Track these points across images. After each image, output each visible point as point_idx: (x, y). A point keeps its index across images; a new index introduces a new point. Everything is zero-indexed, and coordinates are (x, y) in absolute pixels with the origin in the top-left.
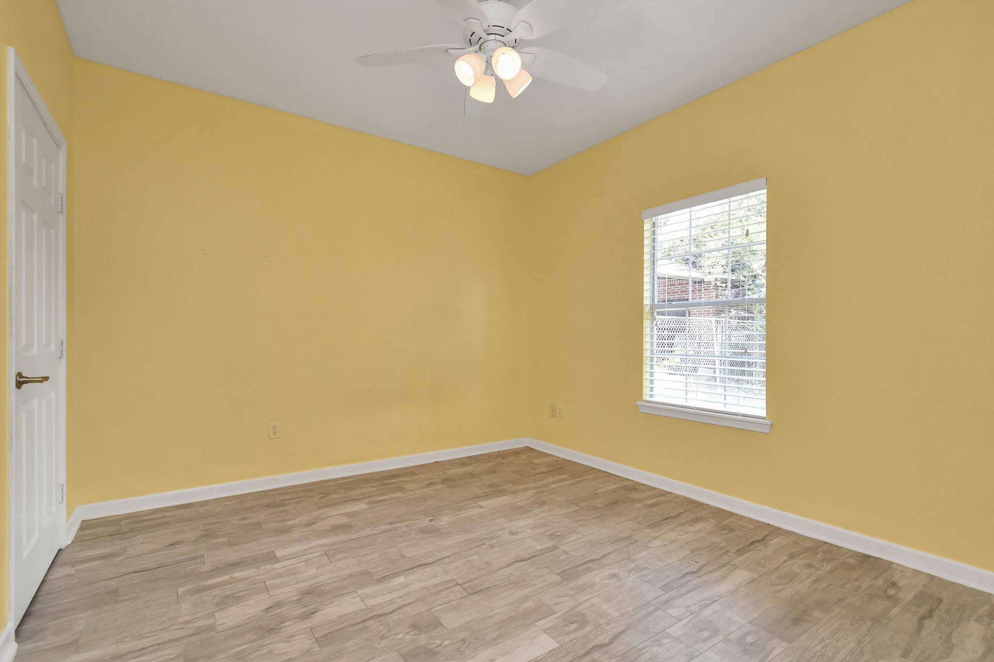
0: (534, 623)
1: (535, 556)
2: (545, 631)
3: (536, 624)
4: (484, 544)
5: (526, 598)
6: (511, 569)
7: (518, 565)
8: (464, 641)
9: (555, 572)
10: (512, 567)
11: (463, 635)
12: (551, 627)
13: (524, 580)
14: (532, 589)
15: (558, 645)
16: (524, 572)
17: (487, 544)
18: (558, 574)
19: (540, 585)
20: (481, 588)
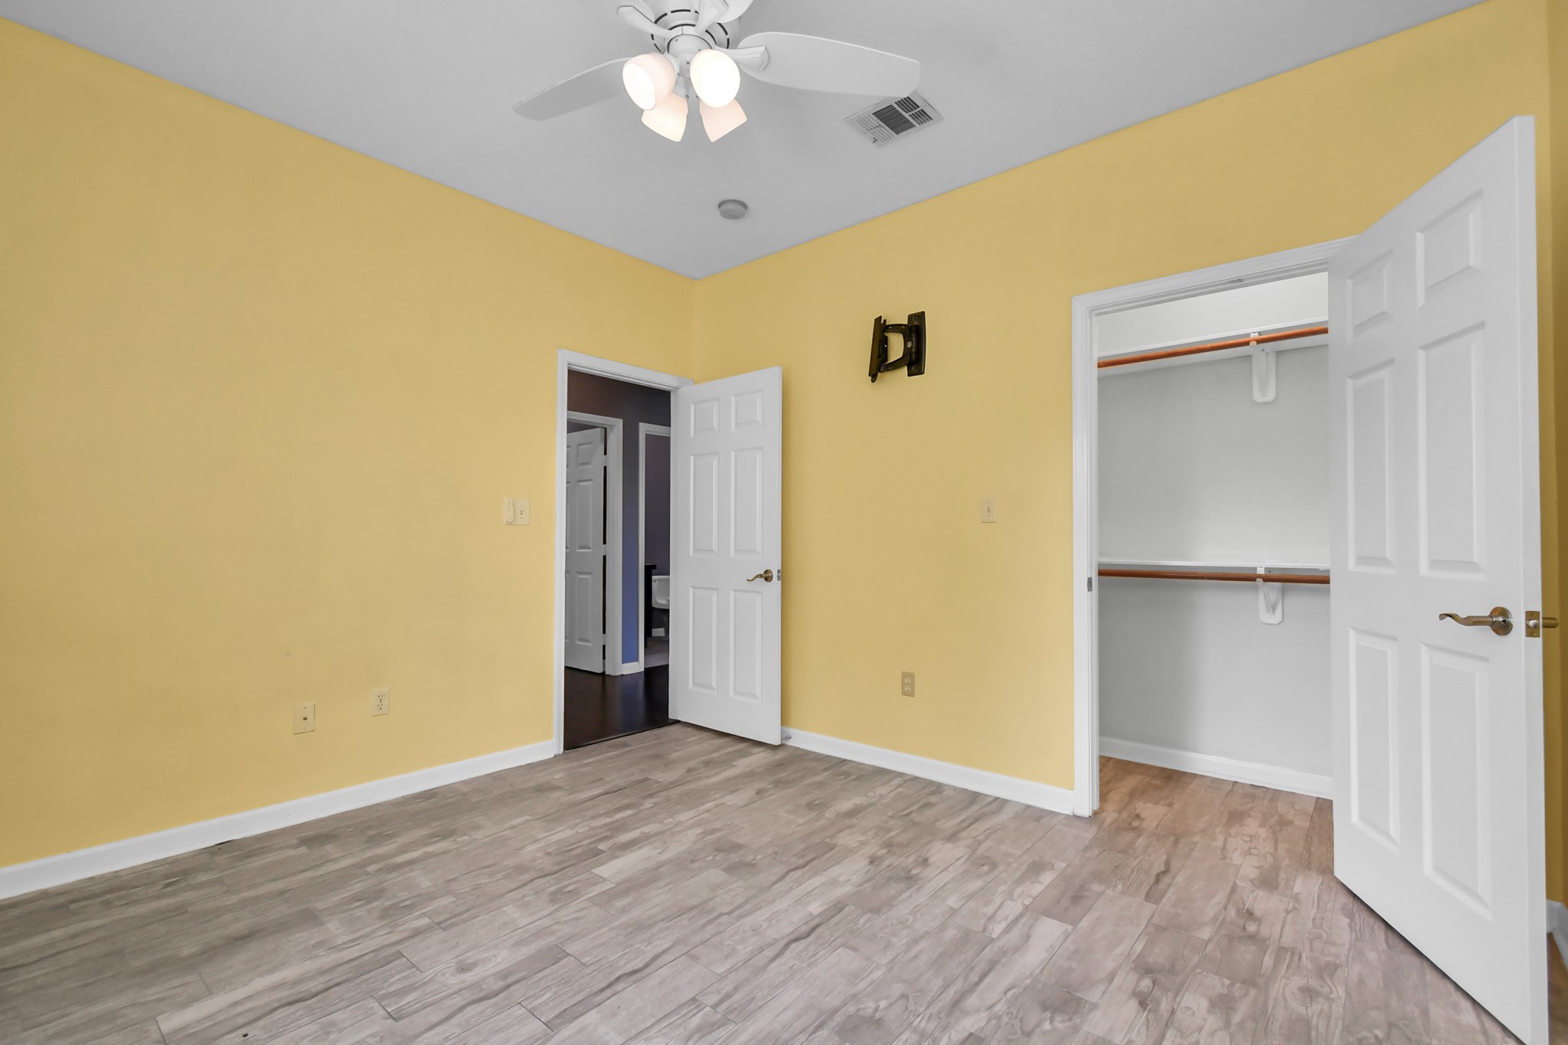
0: (618, 884)
1: (602, 990)
2: (605, 880)
3: (614, 885)
4: (715, 1007)
5: (624, 910)
6: (650, 952)
7: (638, 963)
8: (692, 862)
9: (572, 958)
10: (649, 956)
11: (696, 865)
12: (597, 884)
13: (626, 936)
14: (616, 923)
15: (593, 871)
16: (627, 950)
17: (708, 1008)
18: (568, 955)
19: (602, 931)
20: (692, 914)
